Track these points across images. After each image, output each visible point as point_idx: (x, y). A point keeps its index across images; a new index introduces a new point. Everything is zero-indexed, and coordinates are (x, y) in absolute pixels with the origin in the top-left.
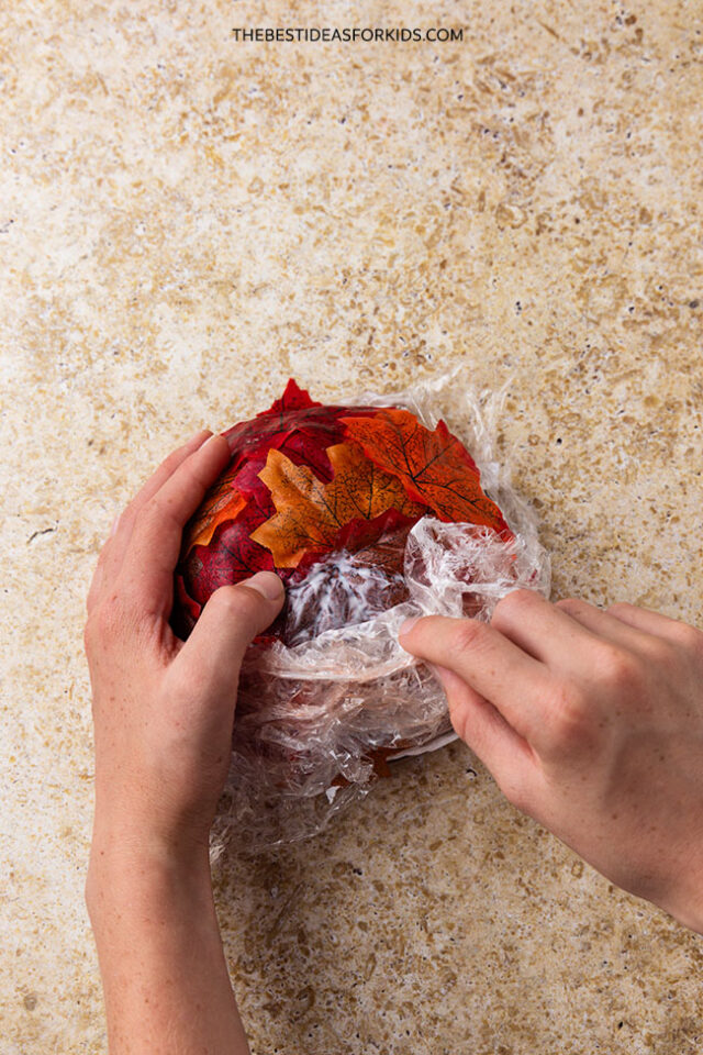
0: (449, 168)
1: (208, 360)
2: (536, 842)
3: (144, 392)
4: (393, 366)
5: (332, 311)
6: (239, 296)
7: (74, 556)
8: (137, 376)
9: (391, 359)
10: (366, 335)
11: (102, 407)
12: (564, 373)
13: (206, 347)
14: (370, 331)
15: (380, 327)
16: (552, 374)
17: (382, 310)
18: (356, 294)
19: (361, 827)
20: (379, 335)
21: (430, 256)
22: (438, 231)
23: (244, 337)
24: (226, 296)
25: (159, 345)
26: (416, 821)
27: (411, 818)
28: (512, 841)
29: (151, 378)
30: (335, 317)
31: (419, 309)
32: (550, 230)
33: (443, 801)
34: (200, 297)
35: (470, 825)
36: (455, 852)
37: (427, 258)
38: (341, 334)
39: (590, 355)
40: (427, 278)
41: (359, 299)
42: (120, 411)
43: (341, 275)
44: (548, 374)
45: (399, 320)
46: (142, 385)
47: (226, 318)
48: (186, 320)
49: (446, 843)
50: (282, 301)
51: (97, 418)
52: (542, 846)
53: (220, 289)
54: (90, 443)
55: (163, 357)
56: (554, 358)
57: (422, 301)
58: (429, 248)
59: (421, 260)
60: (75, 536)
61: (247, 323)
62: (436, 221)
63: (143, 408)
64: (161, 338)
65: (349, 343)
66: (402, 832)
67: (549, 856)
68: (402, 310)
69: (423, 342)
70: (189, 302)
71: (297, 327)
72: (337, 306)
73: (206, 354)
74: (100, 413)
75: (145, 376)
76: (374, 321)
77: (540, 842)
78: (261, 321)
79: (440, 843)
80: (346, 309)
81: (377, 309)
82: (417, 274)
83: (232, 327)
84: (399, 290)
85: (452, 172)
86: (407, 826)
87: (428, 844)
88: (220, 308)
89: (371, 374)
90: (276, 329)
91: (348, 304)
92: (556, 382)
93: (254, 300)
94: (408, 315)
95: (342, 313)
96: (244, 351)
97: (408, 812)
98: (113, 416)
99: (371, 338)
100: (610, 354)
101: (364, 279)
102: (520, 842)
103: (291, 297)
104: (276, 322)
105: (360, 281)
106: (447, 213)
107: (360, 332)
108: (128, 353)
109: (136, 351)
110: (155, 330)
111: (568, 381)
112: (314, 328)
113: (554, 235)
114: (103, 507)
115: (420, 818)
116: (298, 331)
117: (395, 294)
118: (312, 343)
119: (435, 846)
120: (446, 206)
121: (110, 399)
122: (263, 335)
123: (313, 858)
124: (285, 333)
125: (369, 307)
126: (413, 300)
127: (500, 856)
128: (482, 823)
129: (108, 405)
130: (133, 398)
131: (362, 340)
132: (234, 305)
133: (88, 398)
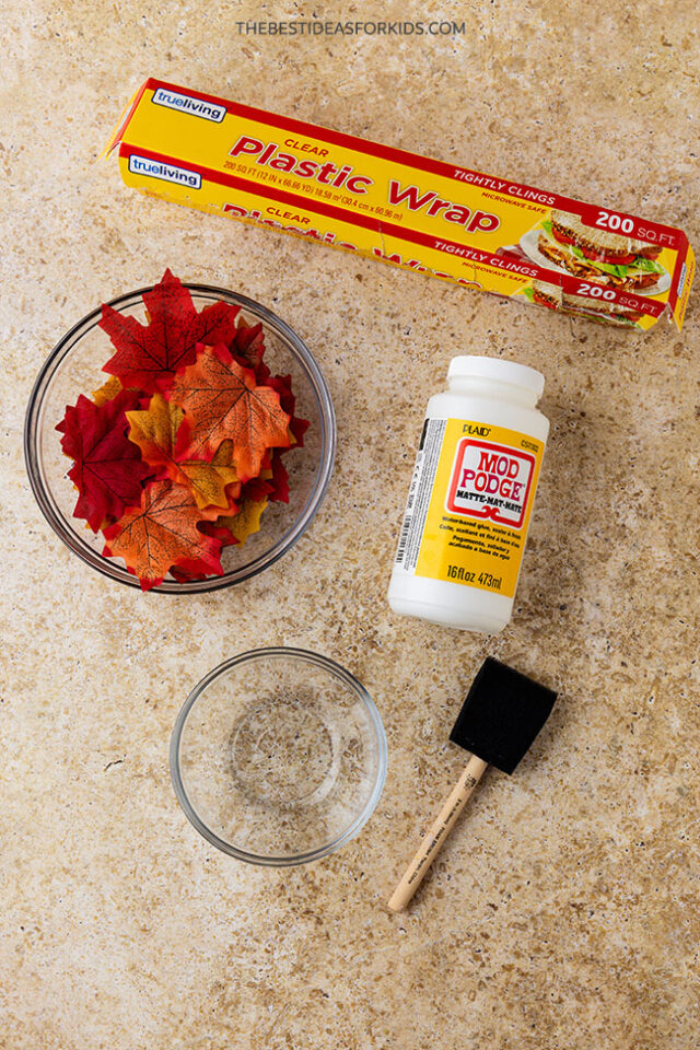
0: (396, 508)
1: (228, 643)
2: (445, 977)
3: (184, 666)
4: (355, 649)
5: (313, 610)
6: (249, 598)
7: (136, 781)
8: (179, 654)
9: (354, 644)
10: (337, 626)
11: (155, 676)
12: (472, 655)
13: (227, 634)
14: (339, 624)
15: (346, 621)
16: (464, 655)
17: (348, 609)
18: (330, 597)
19: (329, 966)
20: (346, 627)
21: (382, 571)
22: (387, 553)
23: (253, 627)
24: (241, 598)
25: (194, 633)
26: (365, 962)
27: (362, 960)
28: (429, 976)
29: (189, 656)
30: (315, 613)
31: (373, 608)
33: (384, 949)
34: (223, 598)
35: (401, 965)
36: (390, 982)
37: (379, 572)
38: (319, 626)
39: (490, 643)
40: (380, 586)
41: (333, 601)
42: (167, 679)
43: (320, 584)
44: (461, 656)
45: (359, 616)
46: (182, 661)
47: (241, 614)
48: (213, 615)
49: (385, 978)
50: (279, 602)
51: (151, 683)
52: (449, 980)
53: (236, 593)
54: (147, 701)
55: (197, 641)
56: (465, 644)
57: (375, 603)
58: (381, 565)
59: (376, 573)
60: (137, 766)
61: (255, 617)
62: (386, 546)
63: (183, 676)
64: (196, 627)
65: (325, 632)
66: (356, 970)
67: (453, 987)
68: (362, 609)
69: (376, 632)
70: (215, 602)
71: (289, 621)
72: (317, 606)
73: (226, 639)
74: (154, 680)
75: (184, 654)
76: (342, 617)
77: (448, 977)
78: (264, 616)
79: (381, 977)
80: (323, 608)
81: (344, 608)
82: (373, 583)
83: (245, 620)
84: (360, 595)
85: (398, 510)
86: (359, 966)
87: (373, 977)
88: (236, 607)
89: (340, 654)
90: (275, 621)
91: (325, 604)
92: (467, 662)
93: (260, 601)
94: (366, 613)
95: (321, 611)
96: (252, 637)
97: (360, 956)
98: (163, 683)
99: (340, 628)
100: (504, 642)
101: (336, 586)
102: (434, 977)
103: (286, 599)
104: (275, 616)
105: (333, 588)
106: (394, 540)
107: (332, 625)
108: (173, 638)
109: (179, 636)
110: (192, 622)
111: (475, 661)
112: (301, 621)
114: (156, 746)
115: (369, 961)
116: (290, 623)
117: (357, 597)
118: (299, 632)
119: (378, 979)
120: (394, 535)
121: (161, 670)
122: (267, 627)
123: (297, 986)
124: (281, 625)
125: (339, 607)
126: (370, 602)
127: (421, 986)
128: (409, 964)
129: (159, 675)
130: (176, 670)
131: (334, 630)
132: (246, 605)
133: (145, 670)
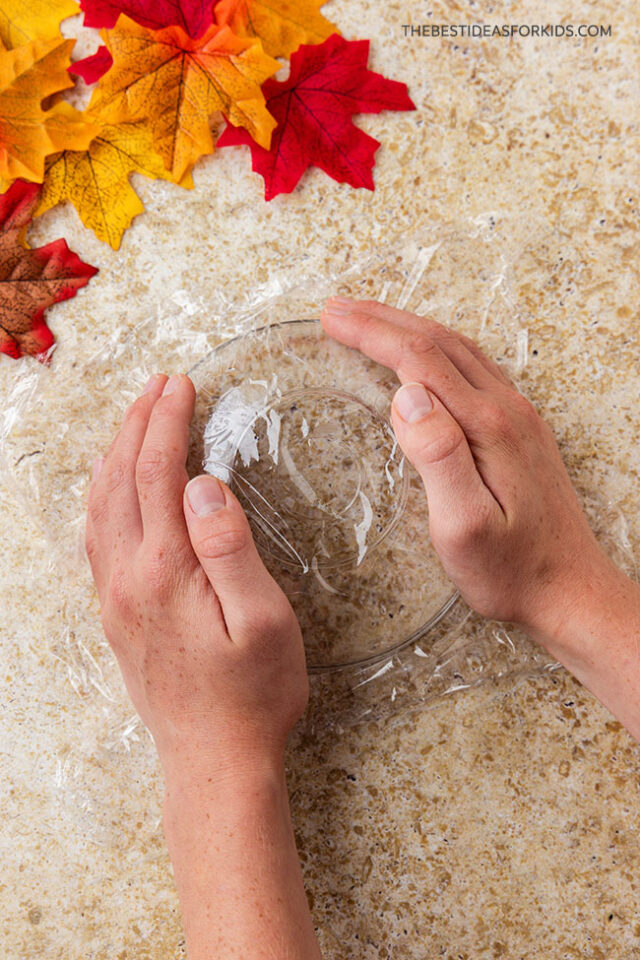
0: (420, 85)
1: (188, 280)
2: (523, 743)
3: (126, 313)
4: (371, 283)
5: (308, 230)
6: (216, 216)
7: (63, 478)
8: (118, 297)
9: (368, 276)
10: (343, 252)
11: (84, 329)
12: (538, 286)
13: (185, 267)
14: (347, 248)
15: (357, 244)
16: (526, 287)
17: (358, 228)
18: (332, 212)
19: (353, 734)
20: (356, 252)
21: (404, 173)
22: (411, 148)
23: (223, 256)
24: (204, 217)
25: (139, 266)
26: (407, 727)
27: (402, 724)
28: (500, 743)
29: (132, 299)
30: (312, 235)
31: (394, 225)
32: (521, 145)
33: (432, 707)
34: (178, 218)
35: (459, 729)
36: (446, 755)
37: (400, 176)
38: (318, 252)
39: (563, 267)
40: (402, 195)
41: (336, 217)
42: (103, 333)
43: (317, 193)
44: (522, 287)
45: (375, 236)
46: (123, 307)
47: (205, 238)
48: (165, 241)
49: (437, 748)
50: (260, 220)
51: (79, 339)
52: (529, 747)
53: (196, 210)
54: (74, 365)
55: (144, 278)
56: (527, 271)
57: (397, 218)
58: (402, 165)
59: (396, 177)
60: (62, 457)
61: (226, 242)
62: (409, 138)
64: (141, 259)
65: (327, 261)
66: (393, 738)
67: (536, 756)
68: (378, 227)
69: (399, 259)
70: (167, 223)
71: (275, 246)
72: (314, 224)
73: (185, 274)
74: (82, 336)
75: (126, 297)
76: (350, 239)
77: (528, 743)
78: (239, 241)
79: (431, 747)
80: (322, 227)
81: (353, 227)
82: (392, 191)
83: (211, 248)
84: (374, 208)
85: (423, 89)
86: (398, 732)
87: (419, 748)
88: (198, 229)
89: (350, 291)
90: (254, 248)
91: (325, 222)
92: (531, 296)
93: (232, 220)
94: (384, 232)
95: (319, 231)
96: (223, 271)
97: (398, 718)
98: (96, 338)
99: (348, 256)
100: (582, 266)
101: (340, 197)
102: (508, 745)
103: (269, 216)
104: (254, 241)
105: (336, 199)
106: (419, 130)
107: (337, 249)
108: (108, 275)
109: (118, 273)
110: (136, 252)
111: (542, 294)
112: (292, 247)
113: (525, 150)
114: (89, 428)
115: (411, 724)
116: (276, 249)
117: (371, 211)
118: (290, 261)
119: (426, 750)
120: (419, 123)
121: (92, 321)
122: (242, 254)
123: (308, 766)
124: (263, 252)
125: (345, 225)
126: (389, 217)
127: (490, 758)
128: (470, 726)
129: (90, 328)
130: (115, 320)
131: (340, 257)
132: (212, 225)
133: (70, 321)
